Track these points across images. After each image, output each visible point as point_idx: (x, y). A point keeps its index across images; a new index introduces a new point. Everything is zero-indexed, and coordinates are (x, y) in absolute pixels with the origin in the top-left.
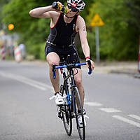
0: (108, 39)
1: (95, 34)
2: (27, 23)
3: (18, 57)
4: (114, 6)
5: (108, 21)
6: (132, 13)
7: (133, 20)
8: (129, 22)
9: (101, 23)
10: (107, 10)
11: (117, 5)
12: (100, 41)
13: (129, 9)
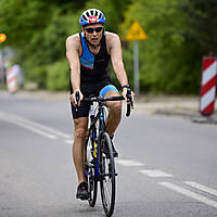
0: (153, 61)
1: (132, 52)
2: (28, 32)
3: (12, 85)
4: (163, 10)
5: (153, 32)
6: (192, 21)
7: (192, 32)
8: (185, 35)
9: (142, 36)
10: (152, 16)
11: (169, 7)
12: (141, 64)
13: (186, 15)
